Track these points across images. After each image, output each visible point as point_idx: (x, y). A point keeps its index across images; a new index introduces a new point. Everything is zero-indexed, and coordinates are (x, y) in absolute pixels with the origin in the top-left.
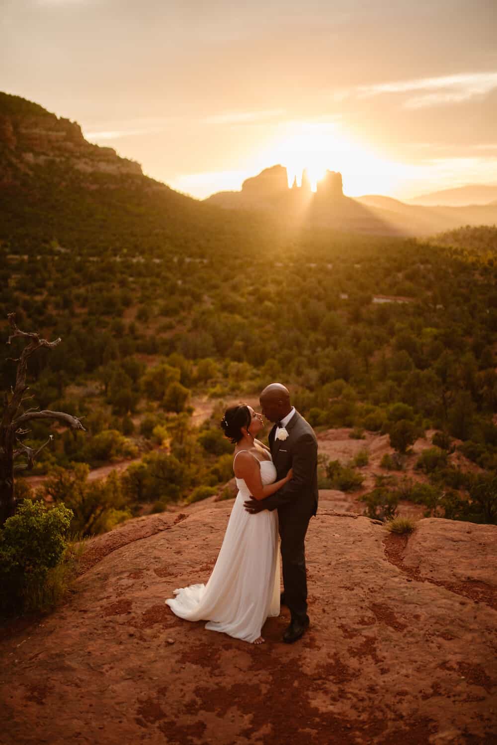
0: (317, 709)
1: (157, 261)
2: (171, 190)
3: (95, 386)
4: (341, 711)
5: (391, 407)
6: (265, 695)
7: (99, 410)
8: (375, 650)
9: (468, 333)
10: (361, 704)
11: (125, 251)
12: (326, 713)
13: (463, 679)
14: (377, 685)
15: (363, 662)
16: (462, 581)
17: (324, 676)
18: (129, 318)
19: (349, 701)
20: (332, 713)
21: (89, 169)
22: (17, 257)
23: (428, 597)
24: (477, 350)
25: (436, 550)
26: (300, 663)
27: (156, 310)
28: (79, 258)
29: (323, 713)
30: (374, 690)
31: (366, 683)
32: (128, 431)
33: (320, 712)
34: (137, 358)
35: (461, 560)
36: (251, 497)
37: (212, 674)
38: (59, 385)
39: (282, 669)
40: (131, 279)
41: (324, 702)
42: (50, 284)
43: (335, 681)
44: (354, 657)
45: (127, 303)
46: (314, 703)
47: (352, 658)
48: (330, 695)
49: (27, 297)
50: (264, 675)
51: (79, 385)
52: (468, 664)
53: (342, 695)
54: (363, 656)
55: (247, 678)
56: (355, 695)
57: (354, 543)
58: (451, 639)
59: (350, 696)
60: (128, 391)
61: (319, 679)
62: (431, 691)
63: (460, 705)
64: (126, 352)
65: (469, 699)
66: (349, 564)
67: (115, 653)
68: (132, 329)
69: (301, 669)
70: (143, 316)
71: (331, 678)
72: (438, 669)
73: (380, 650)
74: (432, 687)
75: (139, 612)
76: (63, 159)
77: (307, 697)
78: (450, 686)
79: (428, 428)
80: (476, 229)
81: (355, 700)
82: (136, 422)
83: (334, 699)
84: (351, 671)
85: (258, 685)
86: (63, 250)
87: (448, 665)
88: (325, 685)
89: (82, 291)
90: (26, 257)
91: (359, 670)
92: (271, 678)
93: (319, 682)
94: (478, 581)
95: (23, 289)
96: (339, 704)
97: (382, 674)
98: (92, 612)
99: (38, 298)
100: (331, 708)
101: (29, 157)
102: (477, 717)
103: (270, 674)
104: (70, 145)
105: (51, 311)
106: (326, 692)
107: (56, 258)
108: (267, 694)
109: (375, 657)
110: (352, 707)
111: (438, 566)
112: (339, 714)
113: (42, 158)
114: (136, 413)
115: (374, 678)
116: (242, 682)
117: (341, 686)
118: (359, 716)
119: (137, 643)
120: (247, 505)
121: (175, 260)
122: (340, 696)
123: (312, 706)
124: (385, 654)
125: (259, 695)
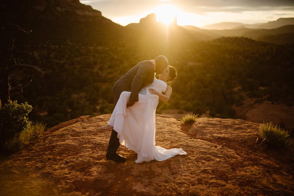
0: (135, 190)
1: (107, 48)
2: (113, 22)
3: (83, 94)
4: (148, 191)
5: (194, 102)
6: (109, 184)
7: (84, 103)
8: (170, 165)
10: (159, 188)
11: (95, 44)
12: (140, 192)
13: (214, 177)
14: (169, 180)
15: (163, 170)
16: (215, 139)
17: (142, 176)
18: (96, 69)
19: (153, 187)
20: (144, 192)
21: (81, 14)
22: (54, 46)
23: (199, 144)
25: (204, 128)
26: (131, 170)
27: (106, 66)
28: (77, 47)
29: (138, 192)
30: (167, 182)
31: (163, 179)
33: (137, 192)
34: (99, 84)
35: (216, 131)
37: (85, 175)
38: (69, 94)
39: (121, 173)
40: (97, 55)
41: (140, 187)
42: (67, 56)
43: (147, 178)
44: (159, 168)
45: (95, 64)
46: (134, 188)
47: (158, 168)
48: (143, 184)
49: (57, 61)
50: (111, 175)
51: (76, 94)
52: (217, 171)
53: (150, 184)
54: (164, 168)
55: (102, 177)
56: (157, 184)
57: (167, 125)
58: (208, 161)
59: (154, 184)
60: (95, 96)
61: (139, 177)
62: (197, 182)
63: (212, 188)
64: (94, 82)
65: (217, 185)
66: (163, 132)
67: (39, 166)
68: (97, 73)
69: (131, 173)
70: (101, 69)
71: (146, 176)
72: (202, 173)
73: (173, 165)
74: (198, 180)
75: (57, 150)
76: (72, 10)
77: (132, 185)
78: (207, 180)
79: (207, 110)
80: (227, 38)
81: (156, 186)
82: (98, 107)
83: (145, 186)
84: (156, 174)
85: (107, 180)
86: (72, 44)
87: (207, 171)
88: (142, 180)
89: (78, 59)
90: (57, 46)
91: (161, 173)
92: (115, 177)
93: (139, 178)
94: (224, 138)
95: (56, 58)
96: (148, 188)
97: (172, 175)
98: (34, 150)
99: (62, 62)
100: (143, 190)
101: (59, 9)
102: (220, 193)
103: (115, 175)
104: (74, 4)
105: (67, 66)
106: (142, 183)
107: (69, 47)
108: (111, 184)
109: (170, 168)
110: (154, 189)
111: (205, 133)
112: (147, 193)
113: (64, 9)
114: (98, 104)
115: (168, 177)
116: (99, 179)
117: (150, 180)
118: (157, 193)
119: (52, 162)
121: (114, 48)
122: (149, 185)
123: (133, 189)
124: (175, 166)
125: (107, 184)
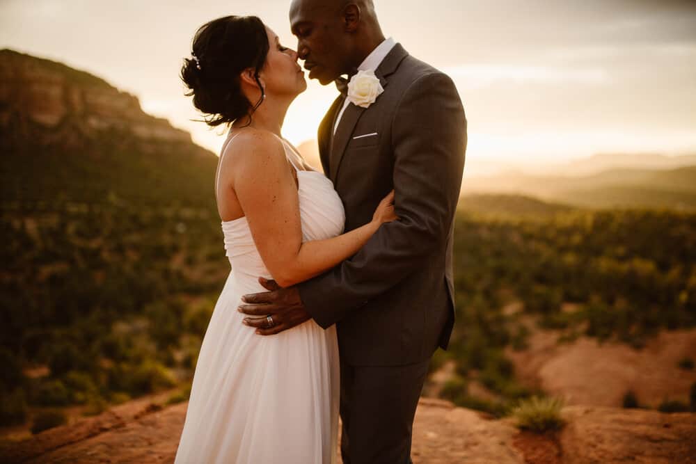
7: (145, 345)
9: (478, 278)
18: (177, 263)
24: (487, 294)
27: (202, 256)
32: (170, 363)
34: (182, 299)
36: (264, 282)
38: (107, 323)
45: (175, 249)
49: (83, 243)
60: (171, 327)
64: (172, 291)
82: (179, 356)
95: (80, 234)
101: (94, 122)
105: (106, 255)
114: (178, 347)
120: (250, 307)
